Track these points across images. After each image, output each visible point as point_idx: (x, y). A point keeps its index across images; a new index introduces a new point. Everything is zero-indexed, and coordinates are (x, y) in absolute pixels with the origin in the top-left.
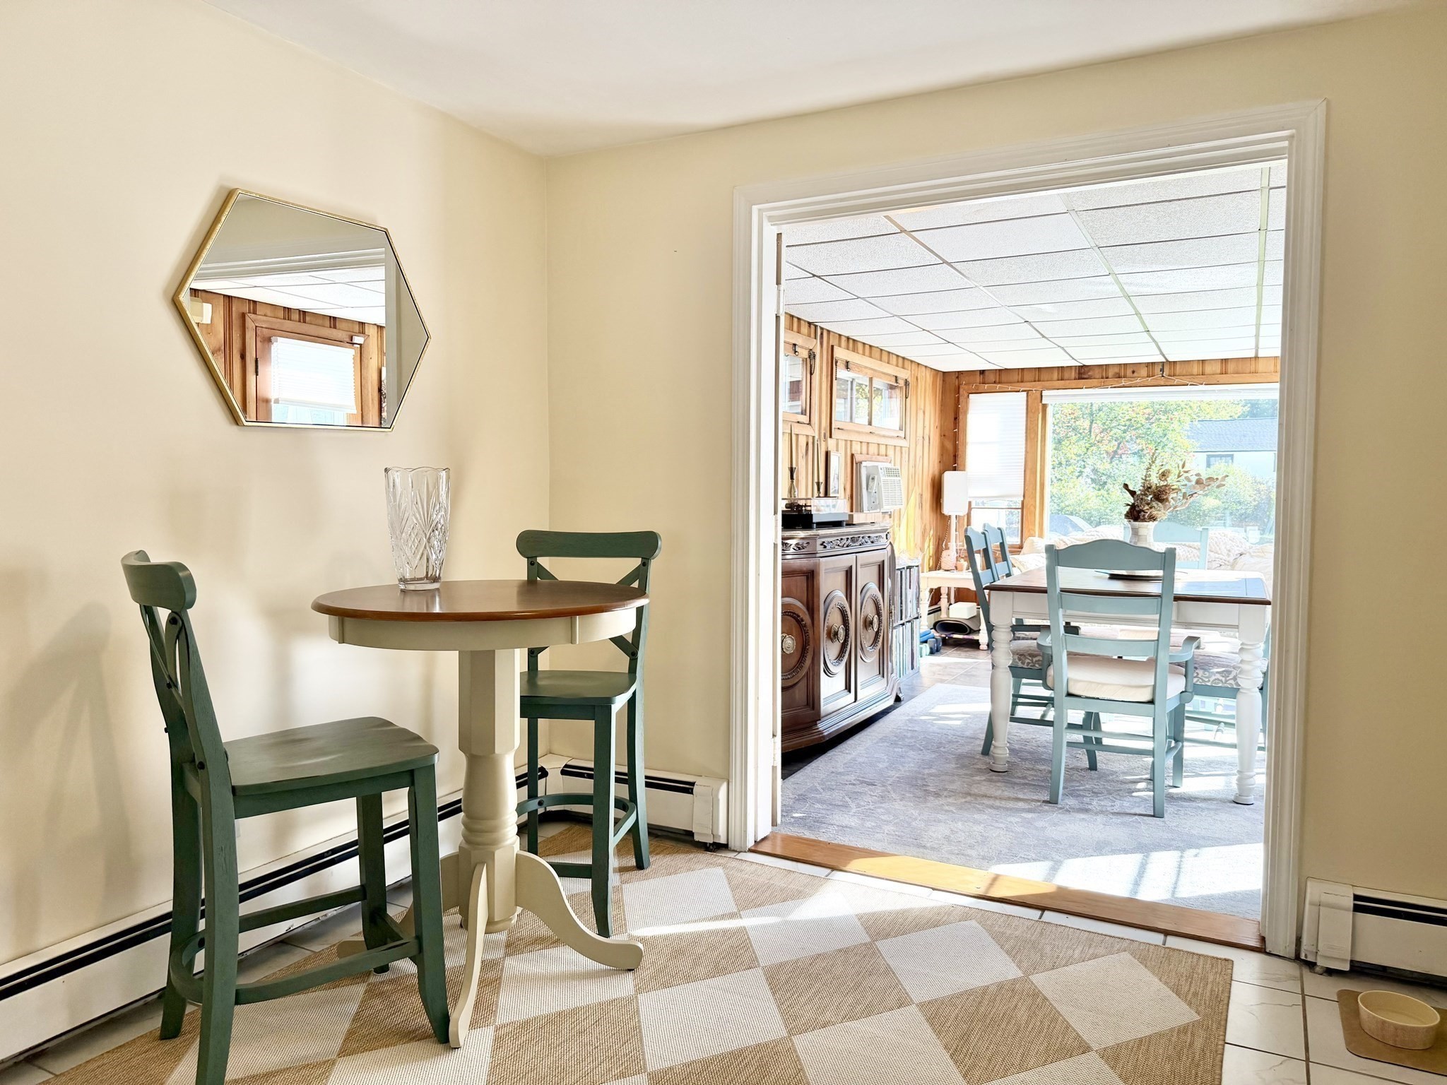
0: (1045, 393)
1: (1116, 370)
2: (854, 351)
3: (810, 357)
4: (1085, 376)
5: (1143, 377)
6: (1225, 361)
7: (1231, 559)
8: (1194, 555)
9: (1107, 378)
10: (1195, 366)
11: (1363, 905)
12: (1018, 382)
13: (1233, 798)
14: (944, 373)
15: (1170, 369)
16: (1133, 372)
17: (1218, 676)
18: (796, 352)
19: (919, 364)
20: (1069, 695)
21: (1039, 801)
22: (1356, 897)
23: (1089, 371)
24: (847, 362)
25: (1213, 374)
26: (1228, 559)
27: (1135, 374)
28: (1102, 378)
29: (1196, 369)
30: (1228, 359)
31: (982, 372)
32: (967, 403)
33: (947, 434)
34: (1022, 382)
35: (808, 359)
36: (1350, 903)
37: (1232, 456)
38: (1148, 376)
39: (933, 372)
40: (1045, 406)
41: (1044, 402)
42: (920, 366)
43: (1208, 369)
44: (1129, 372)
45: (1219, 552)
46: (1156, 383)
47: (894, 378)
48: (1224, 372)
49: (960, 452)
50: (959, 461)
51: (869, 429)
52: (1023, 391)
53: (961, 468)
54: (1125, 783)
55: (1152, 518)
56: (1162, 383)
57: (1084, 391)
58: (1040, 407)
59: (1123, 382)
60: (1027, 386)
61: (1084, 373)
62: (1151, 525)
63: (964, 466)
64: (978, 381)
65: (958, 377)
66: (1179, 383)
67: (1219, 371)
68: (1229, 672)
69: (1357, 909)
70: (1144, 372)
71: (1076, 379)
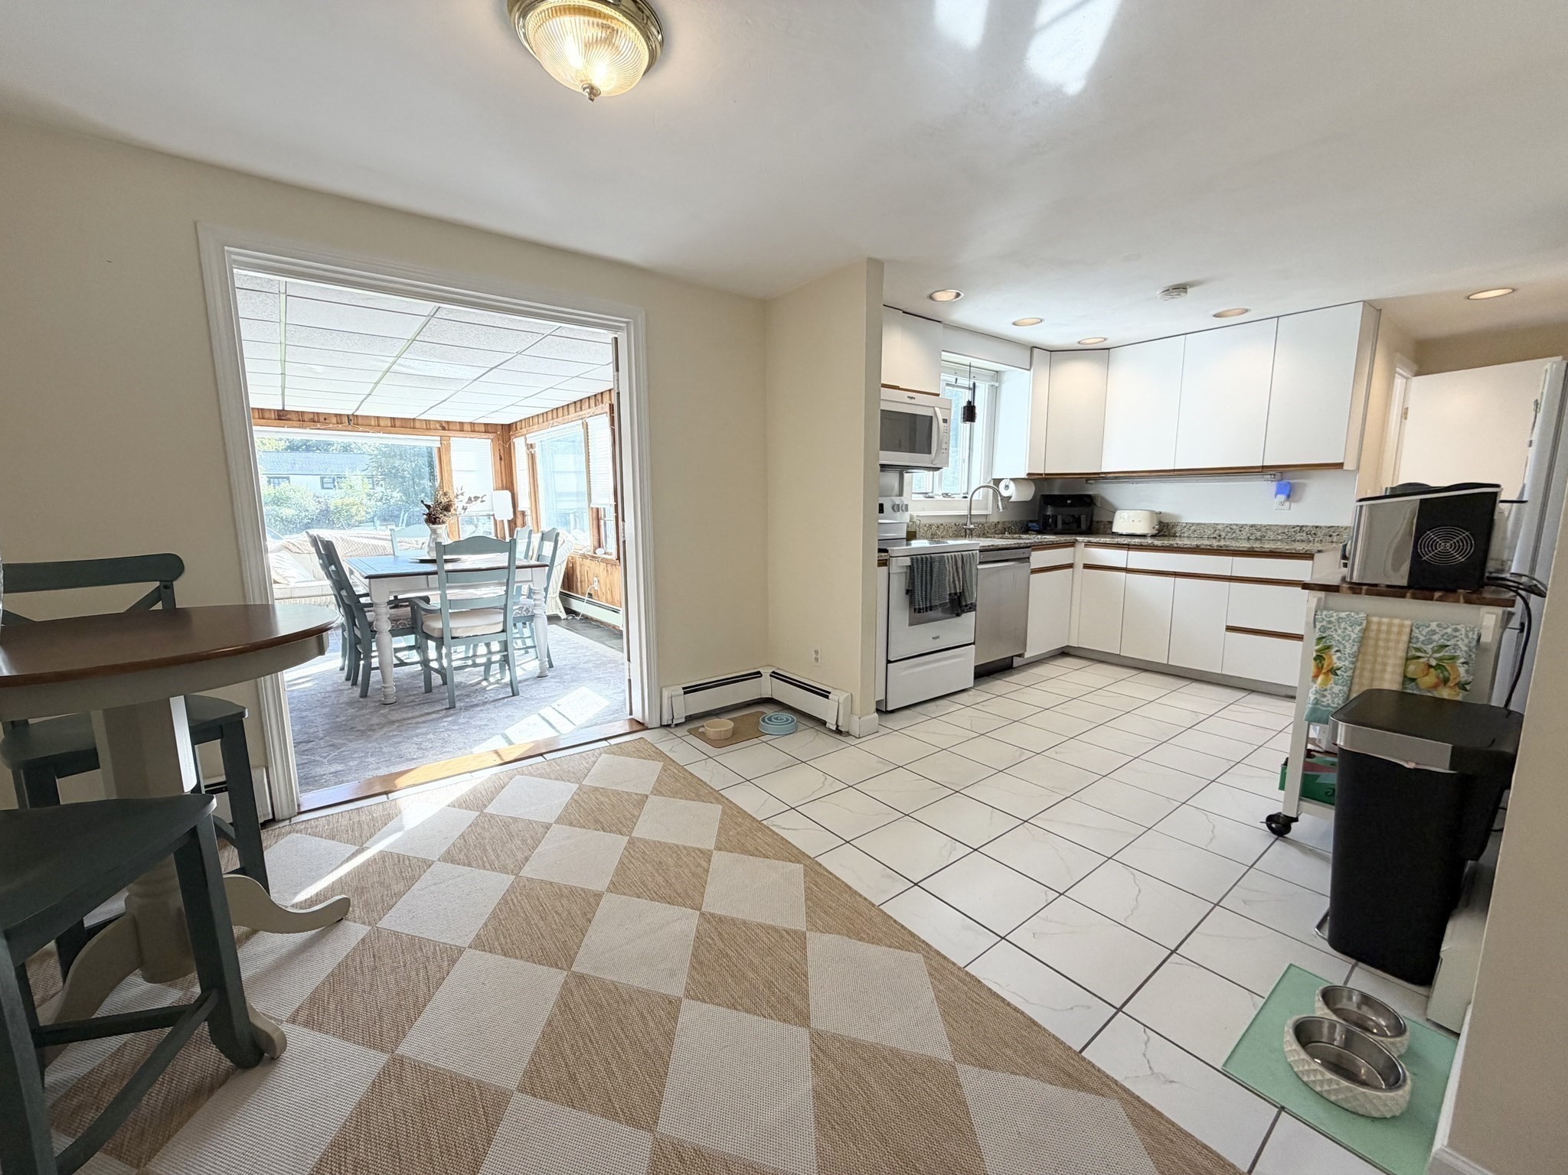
1: (311, 416)
4: (284, 418)
5: (334, 424)
6: (393, 419)
9: (304, 421)
11: (688, 690)
13: (537, 675)
15: (354, 420)
16: (325, 419)
17: (517, 611)
20: (453, 638)
21: (442, 710)
22: (684, 688)
23: (287, 415)
25: (386, 427)
27: (327, 421)
28: (299, 421)
29: (373, 422)
36: (682, 692)
37: (288, 479)
38: (338, 423)
43: (382, 423)
44: (322, 419)
54: (473, 686)
55: (443, 522)
57: (286, 429)
59: (319, 426)
61: (283, 416)
62: (444, 526)
66: (363, 430)
67: (390, 425)
68: (523, 608)
69: (685, 693)
70: (334, 420)
71: (275, 419)
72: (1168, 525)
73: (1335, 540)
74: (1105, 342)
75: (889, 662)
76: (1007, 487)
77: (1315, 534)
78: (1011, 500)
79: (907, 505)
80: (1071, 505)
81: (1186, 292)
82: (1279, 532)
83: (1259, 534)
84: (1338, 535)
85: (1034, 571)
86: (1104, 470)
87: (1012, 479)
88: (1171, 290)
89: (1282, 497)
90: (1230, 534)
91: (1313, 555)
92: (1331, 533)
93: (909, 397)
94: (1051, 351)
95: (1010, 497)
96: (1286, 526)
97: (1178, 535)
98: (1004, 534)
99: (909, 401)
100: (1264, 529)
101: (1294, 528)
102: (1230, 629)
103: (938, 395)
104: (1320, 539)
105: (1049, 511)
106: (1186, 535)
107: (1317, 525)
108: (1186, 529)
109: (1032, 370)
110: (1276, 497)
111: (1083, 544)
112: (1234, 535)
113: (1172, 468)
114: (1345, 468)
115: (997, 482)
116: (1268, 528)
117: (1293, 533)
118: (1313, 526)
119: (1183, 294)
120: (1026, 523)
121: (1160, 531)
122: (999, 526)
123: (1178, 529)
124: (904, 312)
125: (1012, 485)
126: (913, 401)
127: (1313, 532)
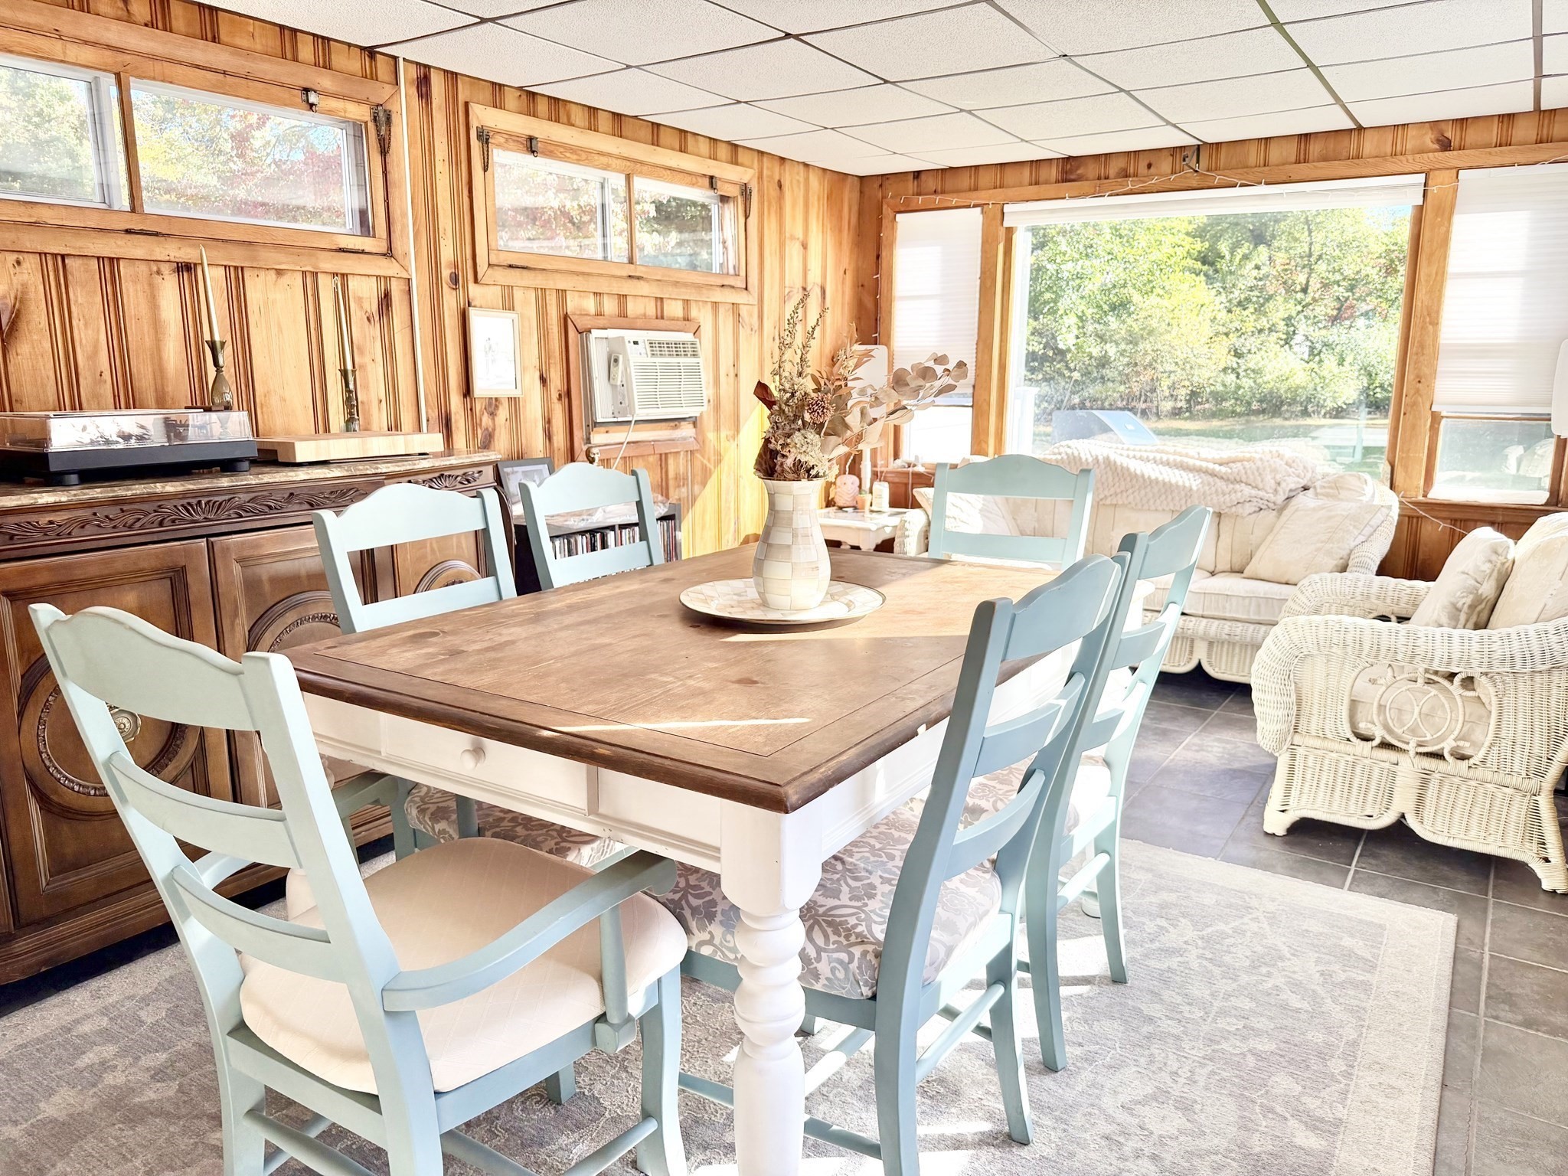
0: (1006, 209)
1: (1121, 163)
2: (557, 121)
3: (375, 119)
4: (1072, 177)
5: (1165, 175)
7: (1280, 499)
8: (1217, 490)
9: (1107, 178)
10: (1253, 150)
12: (970, 190)
14: (861, 178)
15: (1210, 156)
16: (1149, 166)
18: (312, 105)
19: (783, 159)
23: (1078, 168)
24: (531, 139)
25: (1284, 164)
26: (1272, 498)
27: (1153, 170)
28: (1101, 178)
29: (1253, 155)
30: (1310, 134)
31: (917, 174)
32: (893, 229)
33: (866, 284)
34: (976, 189)
35: (371, 125)
38: (1172, 173)
39: (820, 172)
40: (1010, 231)
41: (1006, 224)
42: (787, 165)
43: (1275, 154)
44: (1142, 166)
45: (1261, 486)
46: (1184, 185)
47: (707, 181)
48: (1302, 159)
49: (883, 315)
50: (882, 328)
51: (630, 270)
52: (975, 206)
53: (883, 339)
56: (1195, 184)
58: (1002, 233)
59: (1131, 183)
60: (982, 196)
61: (1071, 171)
63: (889, 336)
64: (911, 192)
65: (881, 186)
66: (1224, 183)
67: (1293, 158)
70: (1165, 165)
71: (1057, 182)
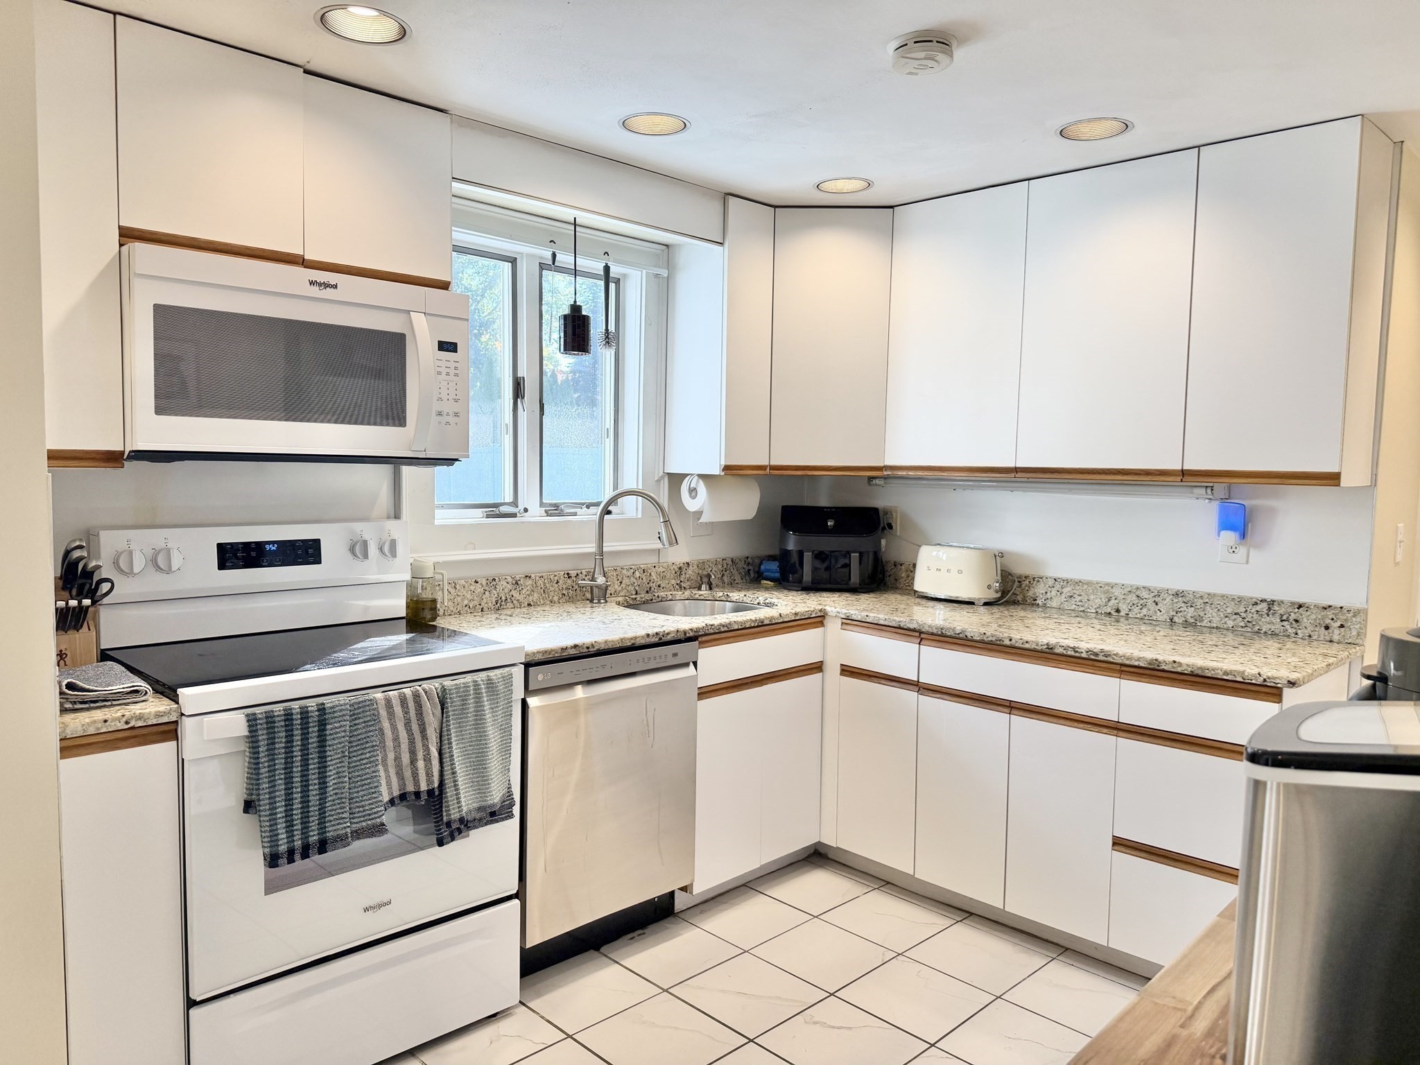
72: (1021, 579)
73: (1336, 638)
74: (871, 190)
75: (191, 1003)
76: (693, 492)
77: (1296, 621)
78: (703, 519)
79: (393, 544)
80: (835, 531)
81: (950, 55)
82: (1229, 610)
83: (1191, 612)
84: (1342, 626)
85: (705, 693)
86: (889, 462)
87: (701, 476)
88: (911, 44)
89: (1230, 537)
90: (1136, 610)
91: (1280, 689)
92: (1328, 621)
93: (312, 283)
94: (775, 207)
95: (699, 514)
96: (1240, 600)
97: (1039, 602)
98: (700, 589)
99: (315, 291)
100: (1199, 602)
101: (1256, 604)
102: (1120, 844)
103: (445, 286)
104: (1307, 632)
105: (792, 543)
106: (1054, 604)
107: (1301, 600)
108: (1054, 593)
109: (726, 245)
110: (1219, 536)
111: (839, 622)
112: (1144, 611)
113: (1012, 465)
114: (1344, 482)
115: (676, 480)
116: (1209, 599)
117: (1255, 616)
118: (1293, 604)
119: (940, 57)
120: (757, 561)
121: (1004, 593)
122: (690, 572)
123: (1039, 590)
124: (307, 72)
125: (702, 488)
126: (328, 293)
127: (1293, 616)
